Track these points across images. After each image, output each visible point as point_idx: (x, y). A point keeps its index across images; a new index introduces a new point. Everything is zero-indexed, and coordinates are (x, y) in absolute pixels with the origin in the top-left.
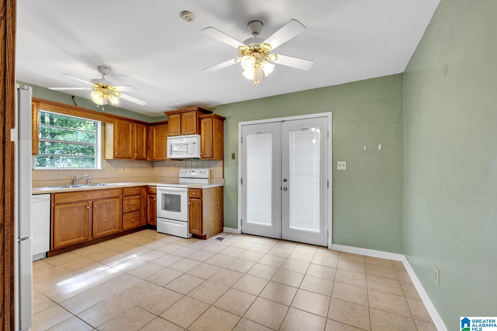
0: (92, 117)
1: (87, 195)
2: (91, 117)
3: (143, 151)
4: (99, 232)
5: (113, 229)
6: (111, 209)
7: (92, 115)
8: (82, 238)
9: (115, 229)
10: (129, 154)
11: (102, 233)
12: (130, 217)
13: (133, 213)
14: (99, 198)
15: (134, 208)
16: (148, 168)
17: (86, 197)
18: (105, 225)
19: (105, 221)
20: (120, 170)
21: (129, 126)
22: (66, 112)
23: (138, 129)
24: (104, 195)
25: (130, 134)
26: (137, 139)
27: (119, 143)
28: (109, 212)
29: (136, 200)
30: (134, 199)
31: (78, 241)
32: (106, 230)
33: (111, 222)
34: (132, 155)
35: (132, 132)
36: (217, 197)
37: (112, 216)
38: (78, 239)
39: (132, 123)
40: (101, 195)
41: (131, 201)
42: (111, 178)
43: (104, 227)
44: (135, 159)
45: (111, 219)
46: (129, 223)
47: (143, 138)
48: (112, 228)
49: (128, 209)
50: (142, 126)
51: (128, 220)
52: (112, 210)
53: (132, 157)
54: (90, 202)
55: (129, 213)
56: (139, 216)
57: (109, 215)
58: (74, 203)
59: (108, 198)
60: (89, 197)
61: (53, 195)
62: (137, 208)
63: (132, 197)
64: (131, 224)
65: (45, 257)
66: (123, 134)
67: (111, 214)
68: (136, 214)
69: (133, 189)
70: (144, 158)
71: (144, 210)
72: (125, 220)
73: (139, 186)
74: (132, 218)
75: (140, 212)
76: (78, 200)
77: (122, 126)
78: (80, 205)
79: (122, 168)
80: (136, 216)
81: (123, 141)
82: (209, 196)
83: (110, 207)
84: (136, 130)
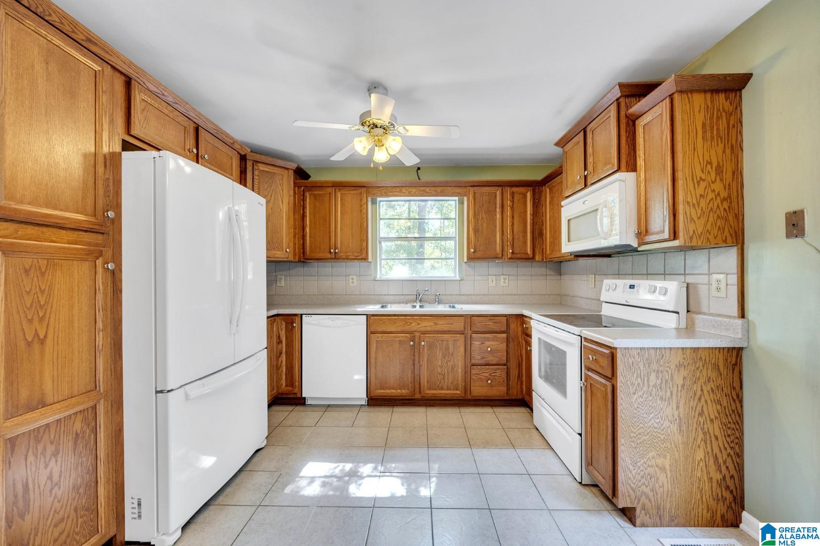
0: (433, 192)
1: (411, 323)
2: (431, 193)
3: (525, 243)
4: (430, 389)
5: (453, 390)
6: (449, 353)
7: (433, 189)
8: (404, 392)
9: (457, 390)
10: (496, 250)
11: (434, 392)
12: (485, 374)
13: (493, 369)
14: (429, 329)
15: (493, 358)
16: (548, 278)
17: (409, 325)
18: (440, 379)
19: (440, 371)
20: (490, 280)
21: (496, 196)
22: (397, 193)
23: (513, 198)
25: (498, 210)
26: (513, 217)
27: (476, 231)
28: (447, 357)
29: (498, 343)
30: (493, 341)
31: (399, 395)
32: (442, 389)
33: (450, 377)
34: (503, 251)
35: (502, 206)
36: (697, 387)
37: (452, 365)
38: (399, 391)
39: (500, 189)
40: (432, 324)
41: (488, 343)
42: (474, 295)
43: (439, 383)
44: (510, 259)
45: (450, 370)
46: (482, 386)
47: (526, 216)
48: (452, 387)
49: (481, 358)
50: (522, 189)
51: (481, 379)
52: (452, 354)
53: (502, 255)
54: (417, 334)
55: (483, 367)
56: (504, 375)
57: (447, 363)
58: (394, 333)
59: (444, 332)
60: (414, 326)
61: (370, 318)
62: (500, 358)
63: (490, 336)
64: (488, 388)
65: (366, 404)
66: (485, 213)
67: (450, 361)
68: (497, 371)
69: (490, 320)
70: (527, 257)
71: (517, 367)
72: (474, 377)
73: (505, 316)
74: (489, 376)
75: (507, 368)
76: (399, 329)
77: (482, 198)
78: (402, 337)
79: (494, 277)
80: (497, 374)
81: (485, 225)
82: (653, 377)
83: (447, 349)
84: (510, 200)
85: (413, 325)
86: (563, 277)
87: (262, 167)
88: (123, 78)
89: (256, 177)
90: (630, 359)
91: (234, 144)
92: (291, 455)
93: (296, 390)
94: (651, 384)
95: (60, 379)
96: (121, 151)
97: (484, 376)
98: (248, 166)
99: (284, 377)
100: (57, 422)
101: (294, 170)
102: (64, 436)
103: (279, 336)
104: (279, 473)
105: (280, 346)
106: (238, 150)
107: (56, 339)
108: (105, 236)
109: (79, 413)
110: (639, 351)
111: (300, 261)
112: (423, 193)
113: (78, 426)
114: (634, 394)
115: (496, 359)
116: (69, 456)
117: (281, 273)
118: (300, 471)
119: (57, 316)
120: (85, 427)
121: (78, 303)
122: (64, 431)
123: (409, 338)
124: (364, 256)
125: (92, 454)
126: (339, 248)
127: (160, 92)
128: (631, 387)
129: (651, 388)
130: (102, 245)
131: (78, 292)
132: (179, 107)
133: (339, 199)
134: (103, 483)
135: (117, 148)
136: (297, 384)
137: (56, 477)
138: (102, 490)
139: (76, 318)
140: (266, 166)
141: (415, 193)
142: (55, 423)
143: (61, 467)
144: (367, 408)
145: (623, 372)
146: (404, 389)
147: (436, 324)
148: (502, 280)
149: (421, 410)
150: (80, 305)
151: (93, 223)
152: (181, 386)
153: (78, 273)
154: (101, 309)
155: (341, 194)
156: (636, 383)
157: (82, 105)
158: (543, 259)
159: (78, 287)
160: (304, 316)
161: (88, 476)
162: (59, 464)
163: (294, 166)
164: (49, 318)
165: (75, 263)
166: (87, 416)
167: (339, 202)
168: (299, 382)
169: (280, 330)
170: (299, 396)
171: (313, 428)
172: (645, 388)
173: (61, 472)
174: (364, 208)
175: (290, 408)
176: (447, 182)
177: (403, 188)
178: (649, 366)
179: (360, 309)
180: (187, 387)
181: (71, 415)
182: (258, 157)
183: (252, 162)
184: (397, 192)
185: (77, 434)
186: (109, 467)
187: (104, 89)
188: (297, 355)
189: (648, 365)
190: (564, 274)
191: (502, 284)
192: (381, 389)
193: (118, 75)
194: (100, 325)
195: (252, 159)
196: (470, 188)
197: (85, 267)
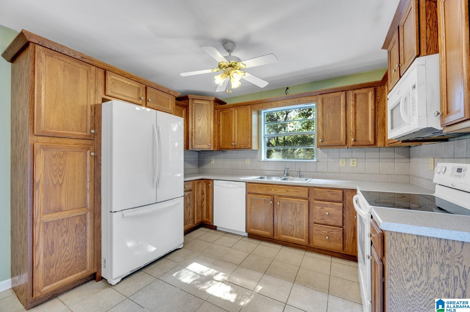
1: (271, 189)
3: (367, 132)
4: (284, 234)
5: (300, 238)
6: (297, 212)
9: (302, 239)
10: (340, 139)
11: (287, 237)
13: (330, 228)
14: (283, 194)
15: (330, 221)
17: (270, 190)
18: (290, 229)
19: (290, 224)
20: (341, 162)
21: (340, 99)
23: (355, 98)
24: (288, 192)
25: (342, 109)
26: (355, 113)
27: (324, 126)
28: (295, 215)
29: (335, 209)
30: (331, 207)
32: (292, 236)
33: (298, 228)
34: (346, 140)
35: (346, 106)
37: (299, 221)
38: (264, 232)
39: (344, 93)
40: (285, 191)
41: (326, 209)
42: (327, 172)
43: (290, 231)
45: (298, 224)
46: (322, 240)
47: (367, 111)
48: (299, 236)
49: (321, 219)
50: (364, 91)
51: (321, 234)
52: (299, 213)
53: (346, 143)
54: (275, 197)
55: (322, 225)
56: (340, 234)
57: (295, 219)
58: (261, 195)
59: (294, 197)
60: (273, 192)
61: (248, 184)
62: (336, 221)
63: (328, 204)
64: (326, 242)
65: (247, 236)
66: (331, 113)
67: (298, 217)
68: (334, 231)
69: (328, 191)
70: (369, 143)
71: (353, 230)
72: (315, 232)
73: (342, 189)
74: (328, 234)
75: (343, 230)
76: (264, 193)
77: (329, 101)
78: (266, 197)
79: (344, 160)
80: (335, 233)
81: (331, 122)
82: (435, 269)
83: (296, 209)
84: (353, 101)
85: (272, 190)
86: (412, 160)
87: (196, 102)
88: (103, 70)
89: (193, 107)
90: (403, 244)
91: (169, 92)
92: (189, 256)
93: (210, 221)
94: (433, 276)
95: (69, 201)
96: (101, 103)
97: (323, 232)
98: (189, 102)
99: (205, 213)
100: (67, 219)
101: (214, 101)
102: (70, 225)
103: (203, 190)
104: (178, 264)
105: (203, 196)
106: (173, 95)
107: (67, 184)
108: (92, 141)
109: (78, 216)
110: (416, 238)
111: (217, 150)
112: (285, 104)
113: (77, 222)
114: (408, 281)
115: (333, 221)
116: (73, 234)
117: (212, 157)
118: (187, 266)
119: (68, 175)
120: (81, 223)
121: (78, 170)
122: (71, 223)
123: (270, 199)
124: (249, 146)
125: (84, 235)
126: (236, 142)
127: (121, 73)
128: (404, 273)
129: (431, 280)
130: (91, 144)
131: (78, 165)
132: (133, 78)
133: (236, 114)
134: (89, 248)
135: (100, 102)
136: (211, 217)
137: (66, 241)
138: (88, 251)
139: (77, 176)
140: (198, 101)
141: (280, 104)
142: (66, 219)
143: (69, 238)
144: (246, 239)
145: (394, 255)
146: (267, 232)
147: (287, 191)
148: (351, 163)
149: (278, 247)
150: (79, 170)
151: (86, 136)
152: (122, 210)
153: (78, 157)
154: (89, 173)
155: (237, 111)
156: (411, 270)
157: (81, 86)
158: (385, 145)
159: (78, 163)
160: (214, 180)
161: (82, 244)
162: (68, 236)
163: (213, 99)
164: (64, 175)
165: (77, 153)
166: (82, 218)
167: (236, 116)
168: (212, 217)
169: (203, 188)
170: (212, 224)
171: (210, 244)
172: (424, 278)
173: (69, 240)
174: (249, 118)
175: (208, 230)
176: (301, 94)
177: (272, 102)
178: (429, 257)
179: (242, 179)
180: (123, 211)
181: (74, 217)
182: (194, 97)
183: (191, 99)
184: (269, 105)
185: (77, 225)
186: (92, 242)
187: (91, 77)
188: (211, 201)
189: (427, 255)
190: (412, 158)
191: (351, 165)
192: (253, 229)
193: (100, 69)
194: (88, 179)
195: (191, 98)
196: (319, 96)
197: (82, 154)
